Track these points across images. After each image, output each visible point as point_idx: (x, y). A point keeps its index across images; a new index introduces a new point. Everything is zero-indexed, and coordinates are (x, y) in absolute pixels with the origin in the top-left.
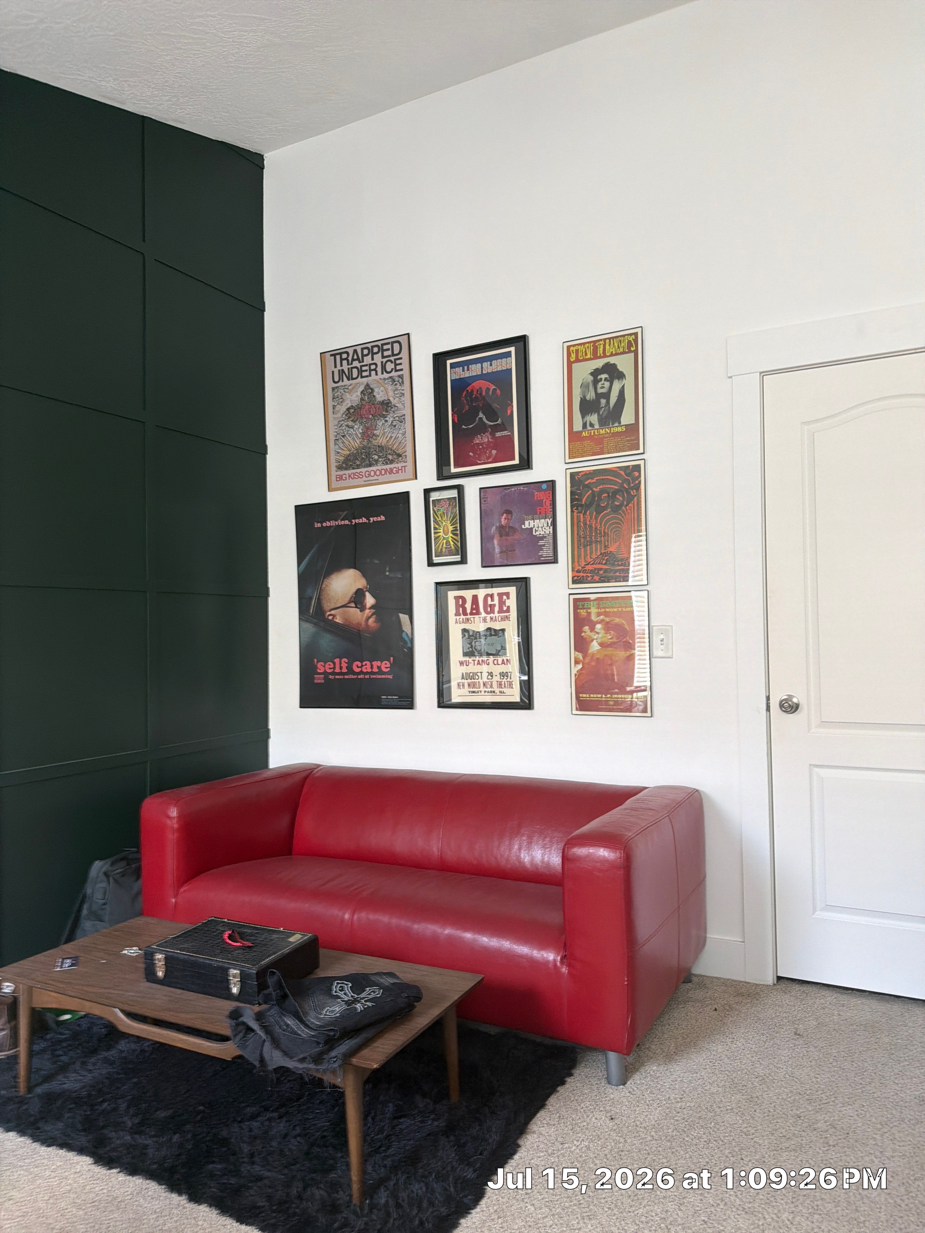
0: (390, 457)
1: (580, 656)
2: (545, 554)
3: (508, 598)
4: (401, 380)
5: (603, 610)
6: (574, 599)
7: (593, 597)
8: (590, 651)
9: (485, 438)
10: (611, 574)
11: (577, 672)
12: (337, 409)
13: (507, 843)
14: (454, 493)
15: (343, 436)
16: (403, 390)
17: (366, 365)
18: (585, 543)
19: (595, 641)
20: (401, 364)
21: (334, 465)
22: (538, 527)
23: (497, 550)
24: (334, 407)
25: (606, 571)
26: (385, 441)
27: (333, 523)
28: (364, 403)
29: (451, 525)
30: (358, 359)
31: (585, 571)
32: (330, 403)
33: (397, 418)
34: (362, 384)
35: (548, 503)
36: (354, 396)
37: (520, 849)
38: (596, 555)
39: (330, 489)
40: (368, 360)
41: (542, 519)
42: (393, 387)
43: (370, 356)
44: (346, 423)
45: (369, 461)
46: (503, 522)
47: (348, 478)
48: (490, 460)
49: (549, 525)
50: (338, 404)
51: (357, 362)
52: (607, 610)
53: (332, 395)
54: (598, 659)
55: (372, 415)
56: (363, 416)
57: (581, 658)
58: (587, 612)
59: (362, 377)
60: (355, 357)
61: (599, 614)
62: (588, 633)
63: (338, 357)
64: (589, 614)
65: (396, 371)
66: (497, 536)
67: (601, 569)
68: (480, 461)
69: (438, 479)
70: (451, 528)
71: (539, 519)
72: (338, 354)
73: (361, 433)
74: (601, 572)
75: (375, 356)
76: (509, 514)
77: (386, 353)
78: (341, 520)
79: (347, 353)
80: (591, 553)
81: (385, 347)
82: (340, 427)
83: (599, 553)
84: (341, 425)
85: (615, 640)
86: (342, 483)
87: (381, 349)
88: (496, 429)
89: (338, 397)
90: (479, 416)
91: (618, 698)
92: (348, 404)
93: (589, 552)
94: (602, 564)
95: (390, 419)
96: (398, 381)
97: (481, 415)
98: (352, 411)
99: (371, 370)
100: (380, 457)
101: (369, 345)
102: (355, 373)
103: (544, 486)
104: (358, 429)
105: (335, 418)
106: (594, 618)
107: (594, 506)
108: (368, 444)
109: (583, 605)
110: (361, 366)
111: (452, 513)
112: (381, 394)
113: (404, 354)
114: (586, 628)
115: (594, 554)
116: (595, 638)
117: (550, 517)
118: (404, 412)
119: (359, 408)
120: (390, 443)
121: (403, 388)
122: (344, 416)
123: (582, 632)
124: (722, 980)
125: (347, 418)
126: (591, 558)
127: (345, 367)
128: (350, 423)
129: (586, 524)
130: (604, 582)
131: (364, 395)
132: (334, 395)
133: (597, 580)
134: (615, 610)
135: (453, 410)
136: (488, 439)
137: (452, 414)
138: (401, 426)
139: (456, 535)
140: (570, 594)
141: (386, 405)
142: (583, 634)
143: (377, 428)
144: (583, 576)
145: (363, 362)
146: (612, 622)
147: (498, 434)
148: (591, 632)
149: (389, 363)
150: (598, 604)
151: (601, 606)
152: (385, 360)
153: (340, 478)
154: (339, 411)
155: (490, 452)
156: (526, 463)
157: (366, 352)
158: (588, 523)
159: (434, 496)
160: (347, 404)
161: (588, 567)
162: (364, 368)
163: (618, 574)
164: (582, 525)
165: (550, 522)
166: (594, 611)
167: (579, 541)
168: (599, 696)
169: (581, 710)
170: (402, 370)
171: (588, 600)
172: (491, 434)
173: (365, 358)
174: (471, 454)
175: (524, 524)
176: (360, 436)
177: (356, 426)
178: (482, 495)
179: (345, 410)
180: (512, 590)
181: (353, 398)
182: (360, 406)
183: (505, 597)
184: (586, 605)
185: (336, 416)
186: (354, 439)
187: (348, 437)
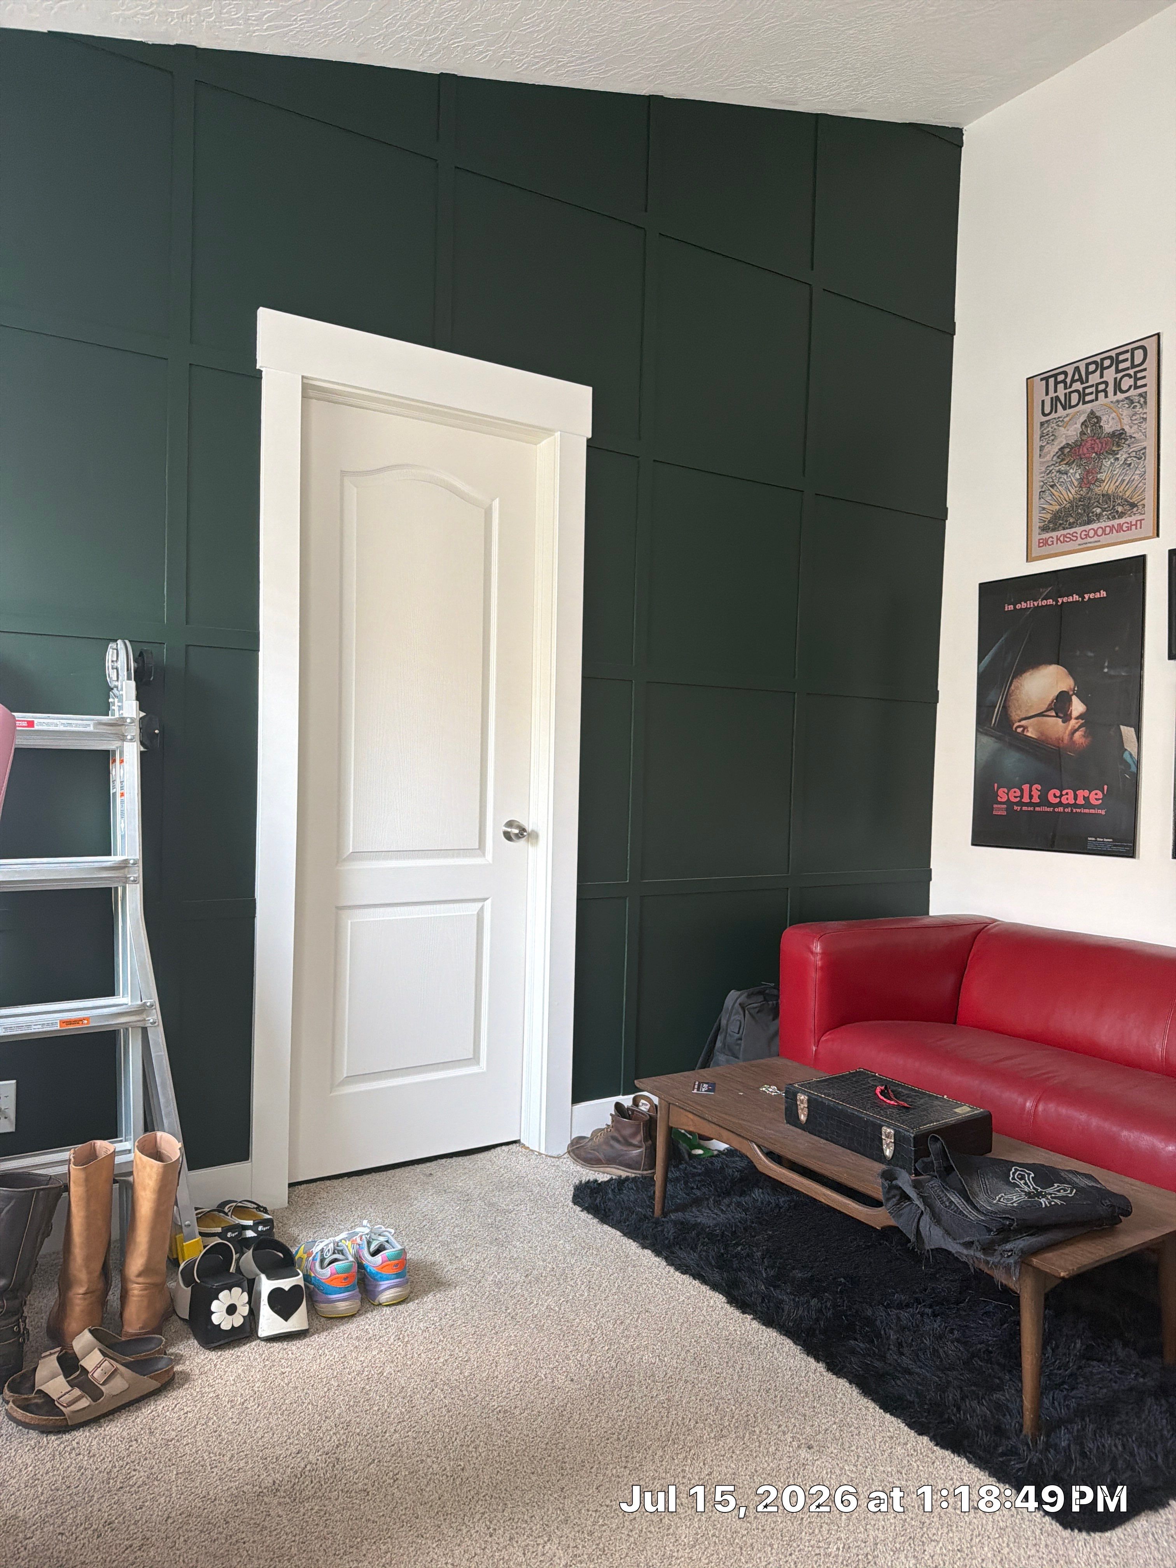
0: (1120, 509)
4: (1142, 400)
12: (1044, 451)
15: (1052, 486)
16: (1145, 413)
17: (1092, 386)
20: (1144, 378)
21: (1036, 524)
24: (1042, 448)
26: (1113, 487)
27: (1030, 604)
28: (1085, 437)
30: (1080, 379)
32: (1037, 443)
33: (1134, 454)
34: (1084, 412)
36: (1072, 429)
39: (1029, 559)
40: (1094, 379)
42: (1130, 412)
43: (1098, 373)
44: (1057, 468)
45: (1088, 515)
47: (1055, 543)
50: (1048, 443)
51: (1078, 383)
53: (1039, 433)
55: (1097, 454)
56: (1083, 456)
59: (1085, 403)
60: (1077, 377)
63: (1052, 380)
65: (1136, 388)
72: (1051, 377)
73: (1077, 480)
75: (1105, 371)
77: (1122, 366)
78: (1043, 600)
79: (1065, 373)
81: (1121, 357)
82: (1048, 474)
84: (1050, 471)
86: (1044, 550)
87: (1116, 361)
89: (1047, 435)
92: (1062, 442)
95: (1122, 456)
96: (1138, 402)
98: (1067, 450)
99: (1098, 392)
100: (1104, 509)
101: (1098, 358)
102: (1075, 398)
104: (1075, 473)
105: (1041, 463)
108: (1088, 494)
110: (1084, 388)
112: (1111, 422)
113: (1150, 364)
118: (1145, 444)
119: (1076, 445)
120: (1121, 489)
121: (1145, 411)
122: (1055, 458)
125: (1059, 460)
127: (1061, 391)
128: (1063, 468)
131: (1086, 427)
132: (1042, 433)
138: (1139, 464)
141: (1119, 437)
143: (1102, 471)
145: (1087, 382)
149: (1126, 379)
152: (1119, 375)
153: (1045, 543)
154: (1049, 452)
157: (1092, 368)
162: (1088, 391)
170: (1145, 386)
173: (1090, 376)
176: (1076, 483)
177: (1071, 471)
179: (1057, 450)
181: (1070, 433)
182: (1079, 443)
185: (1045, 460)
186: (1067, 489)
187: (1059, 487)
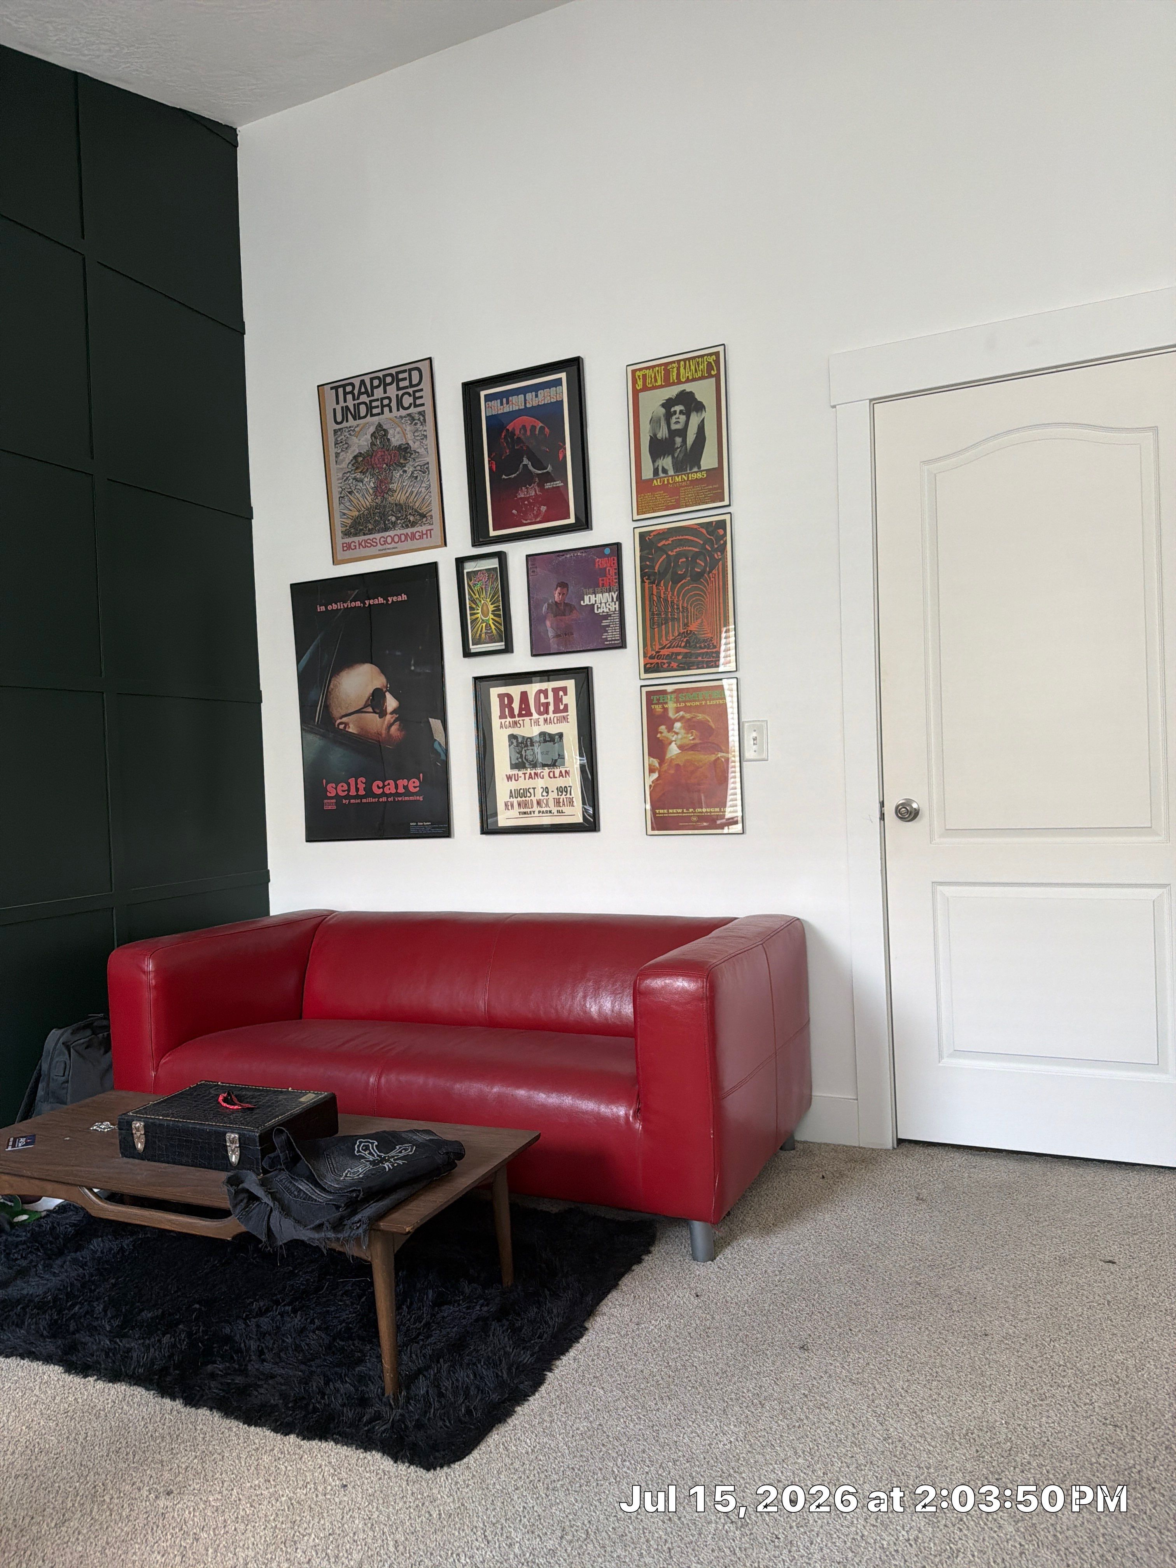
0: (412, 518)
1: (656, 763)
2: (609, 638)
3: (566, 694)
4: (422, 418)
5: (683, 705)
6: (647, 692)
7: (670, 688)
8: (668, 756)
9: (531, 491)
10: (693, 659)
11: (653, 782)
12: (341, 458)
13: (569, 991)
14: (494, 563)
15: (349, 493)
16: (425, 431)
17: (377, 400)
18: (660, 621)
19: (673, 744)
20: (421, 397)
22: (601, 603)
23: (551, 634)
24: (337, 455)
25: (686, 655)
26: (404, 498)
27: (340, 606)
28: (375, 448)
29: (492, 604)
30: (366, 392)
31: (659, 657)
32: (332, 450)
33: (419, 468)
34: (373, 424)
35: (613, 572)
36: (362, 439)
37: (585, 997)
38: (673, 636)
39: (335, 562)
40: (379, 393)
41: (605, 592)
42: (413, 428)
43: (382, 386)
44: (353, 476)
45: (385, 523)
46: (557, 597)
47: (357, 547)
48: (538, 520)
49: (615, 600)
50: (342, 451)
51: (365, 395)
52: (688, 704)
53: (334, 440)
54: (678, 765)
55: (387, 465)
56: (375, 466)
57: (657, 765)
58: (663, 708)
59: (372, 415)
60: (363, 390)
61: (678, 710)
62: (665, 733)
63: (341, 390)
64: (666, 710)
65: (416, 406)
66: (551, 615)
67: (679, 654)
68: (526, 520)
69: (473, 546)
70: (491, 608)
71: (602, 593)
72: (340, 387)
73: (372, 488)
74: (680, 657)
75: (388, 387)
76: (564, 587)
77: (402, 384)
78: (351, 603)
79: (352, 385)
80: (667, 633)
81: (401, 376)
82: (345, 481)
83: (677, 634)
84: (347, 478)
85: (697, 741)
86: (349, 554)
87: (396, 379)
88: (548, 477)
89: (341, 442)
90: (524, 463)
91: (702, 812)
93: (664, 632)
94: (680, 647)
95: (409, 469)
96: (419, 420)
97: (526, 461)
98: (360, 459)
99: (383, 406)
100: (398, 518)
101: (380, 374)
102: (363, 409)
103: (607, 551)
104: (369, 483)
105: (338, 469)
106: (672, 714)
107: (669, 576)
108: (382, 502)
109: (658, 700)
110: (371, 401)
111: (492, 588)
112: (397, 437)
113: (426, 385)
114: (663, 728)
115: (671, 634)
116: (674, 739)
117: (615, 588)
118: (427, 459)
119: (368, 455)
120: (411, 500)
121: (425, 428)
122: (350, 466)
123: (658, 732)
124: (833, 1146)
125: (354, 468)
126: (667, 640)
127: (350, 403)
128: (359, 476)
129: (660, 597)
130: (684, 669)
131: (375, 437)
132: (336, 440)
133: (675, 667)
134: (698, 703)
135: (489, 456)
136: (536, 492)
137: (489, 461)
138: (424, 477)
139: (498, 616)
140: (642, 686)
141: (405, 451)
142: (659, 736)
143: (393, 481)
144: (657, 663)
145: (373, 395)
146: (694, 719)
147: (548, 486)
148: (669, 732)
149: (406, 396)
150: (677, 698)
151: (680, 700)
152: (400, 393)
153: (348, 547)
155: (539, 509)
156: (584, 523)
157: (376, 383)
158: (662, 596)
159: (469, 567)
160: (354, 450)
161: (663, 652)
162: (374, 404)
163: (700, 659)
164: (655, 599)
165: (615, 596)
166: (671, 706)
167: (652, 619)
168: (680, 811)
169: (658, 830)
170: (423, 405)
171: (664, 692)
172: (538, 485)
173: (375, 390)
174: (514, 511)
175: (584, 600)
176: (371, 491)
177: (366, 479)
178: (529, 563)
179: (351, 458)
180: (570, 684)
181: (361, 443)
182: (371, 454)
183: (561, 693)
184: (661, 699)
185: (341, 467)
186: (363, 495)
187: (357, 494)
